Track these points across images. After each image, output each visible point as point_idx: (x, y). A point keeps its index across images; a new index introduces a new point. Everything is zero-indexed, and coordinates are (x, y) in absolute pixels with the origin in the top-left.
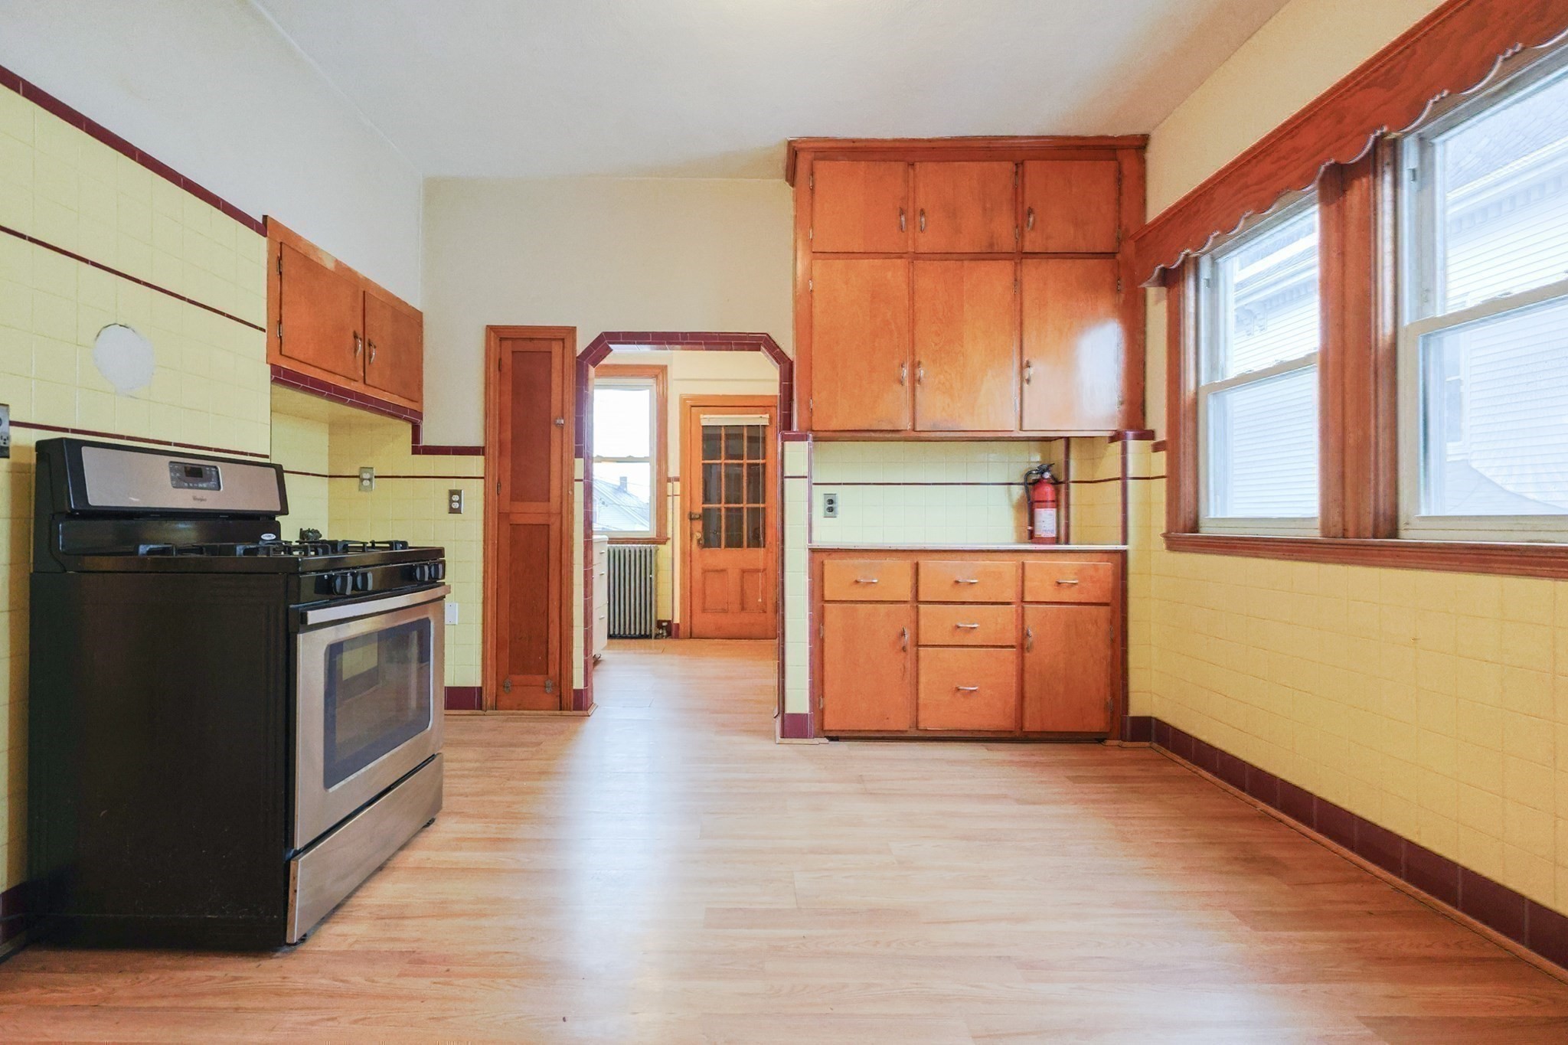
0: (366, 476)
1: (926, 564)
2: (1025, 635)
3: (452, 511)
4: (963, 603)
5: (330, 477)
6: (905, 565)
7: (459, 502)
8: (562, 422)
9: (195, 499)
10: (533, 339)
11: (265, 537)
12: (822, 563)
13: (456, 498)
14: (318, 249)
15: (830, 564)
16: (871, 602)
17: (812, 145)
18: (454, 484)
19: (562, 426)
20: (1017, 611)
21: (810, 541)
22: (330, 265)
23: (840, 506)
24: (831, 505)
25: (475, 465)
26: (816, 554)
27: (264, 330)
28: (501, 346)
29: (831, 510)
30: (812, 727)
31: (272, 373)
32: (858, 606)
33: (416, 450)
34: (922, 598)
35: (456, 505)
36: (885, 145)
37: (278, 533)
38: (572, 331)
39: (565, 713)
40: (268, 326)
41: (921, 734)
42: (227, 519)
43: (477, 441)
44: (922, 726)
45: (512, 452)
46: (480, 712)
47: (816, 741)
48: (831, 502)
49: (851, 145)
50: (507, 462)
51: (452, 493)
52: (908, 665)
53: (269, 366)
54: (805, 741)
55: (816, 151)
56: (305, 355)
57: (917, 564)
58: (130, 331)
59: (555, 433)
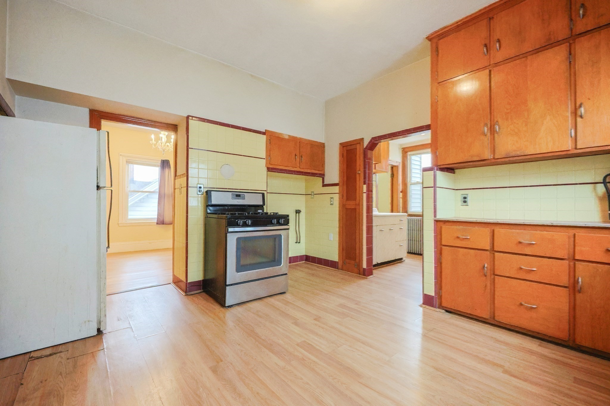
0: (313, 194)
1: (499, 231)
2: (576, 282)
3: (331, 204)
4: (526, 255)
5: (306, 195)
6: (487, 231)
7: (333, 201)
8: (360, 172)
9: (237, 202)
10: (351, 145)
11: (259, 211)
12: (441, 227)
13: (332, 200)
14: (282, 134)
15: (445, 228)
16: (466, 248)
17: (436, 34)
18: (332, 196)
19: (359, 174)
20: (569, 265)
21: (435, 216)
22: (287, 137)
23: (469, 200)
24: (465, 200)
25: (336, 189)
26: (438, 223)
27: (265, 159)
28: (343, 149)
29: (465, 202)
30: (436, 302)
31: (267, 169)
32: (459, 249)
33: (324, 185)
34: (496, 249)
35: (332, 202)
36: (477, 14)
37: (263, 210)
38: (362, 139)
39: (360, 276)
40: (266, 157)
41: (496, 323)
42: (248, 207)
43: (337, 181)
44: (496, 318)
45: (346, 183)
46: (337, 270)
47: (438, 310)
48: (465, 198)
49: (456, 25)
50: (345, 187)
51: (331, 198)
52: (489, 285)
53: (266, 168)
54: (432, 308)
55: (439, 36)
56: (278, 163)
57: (493, 231)
58: (228, 165)
59: (357, 175)
